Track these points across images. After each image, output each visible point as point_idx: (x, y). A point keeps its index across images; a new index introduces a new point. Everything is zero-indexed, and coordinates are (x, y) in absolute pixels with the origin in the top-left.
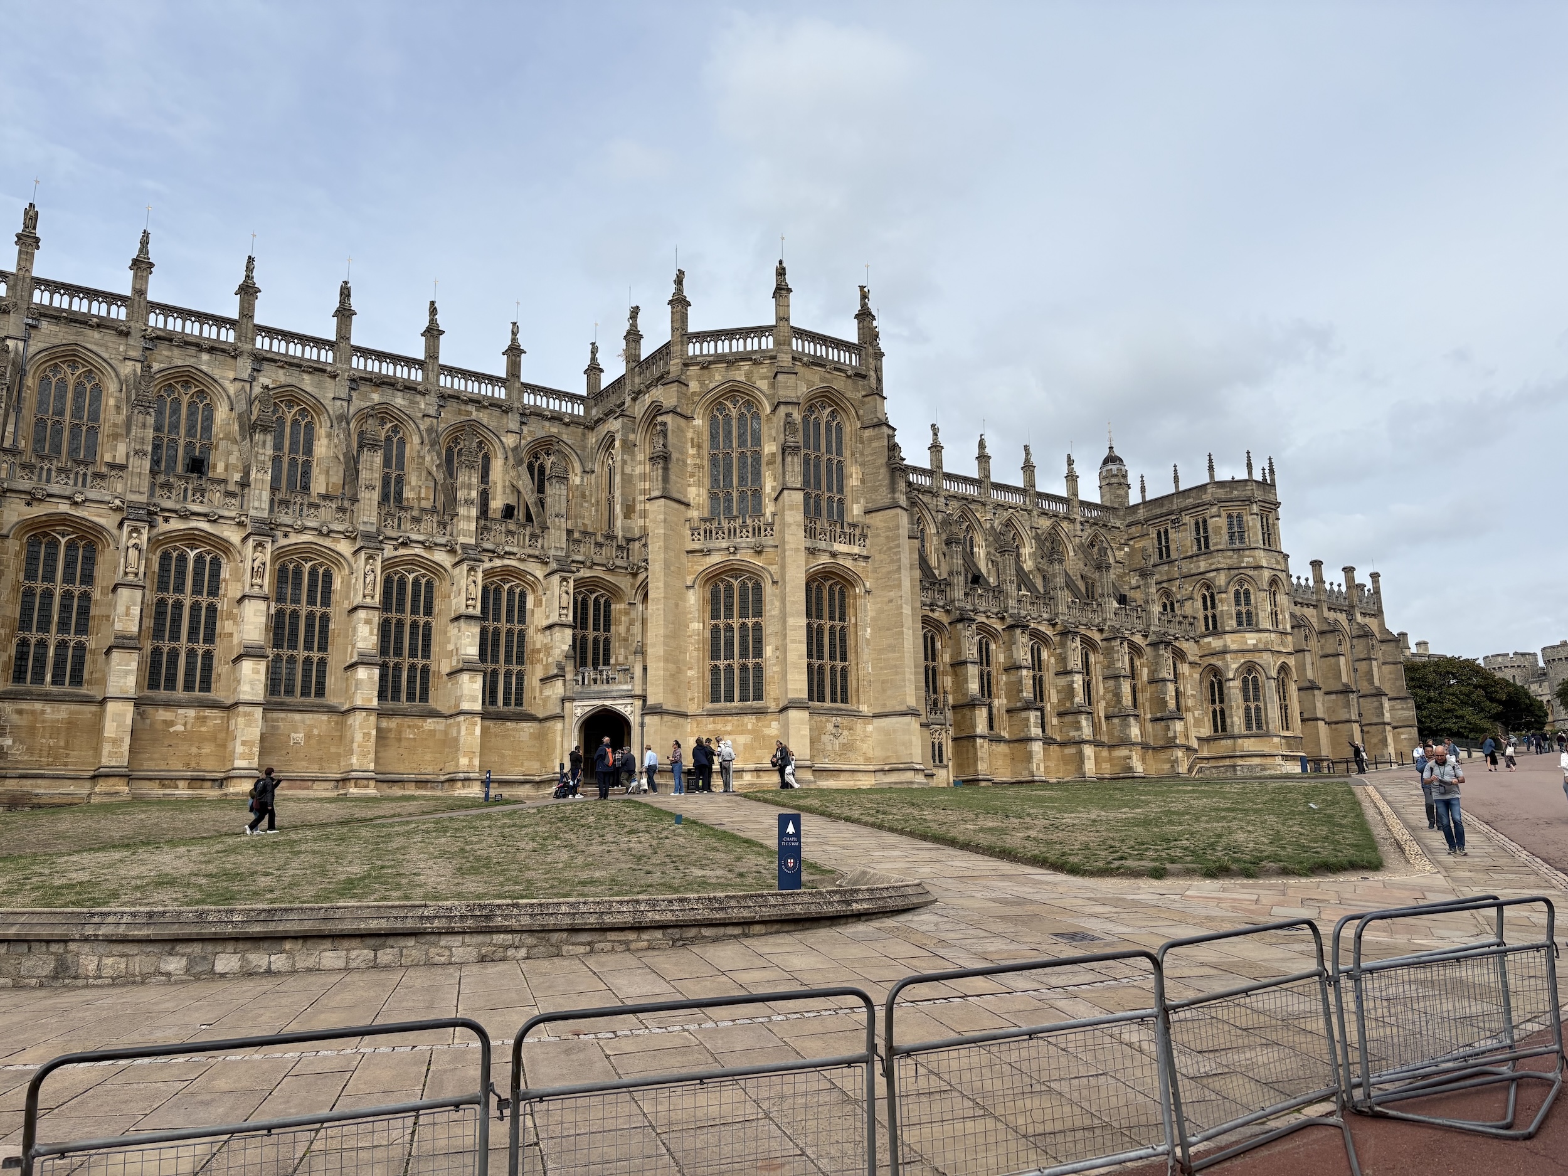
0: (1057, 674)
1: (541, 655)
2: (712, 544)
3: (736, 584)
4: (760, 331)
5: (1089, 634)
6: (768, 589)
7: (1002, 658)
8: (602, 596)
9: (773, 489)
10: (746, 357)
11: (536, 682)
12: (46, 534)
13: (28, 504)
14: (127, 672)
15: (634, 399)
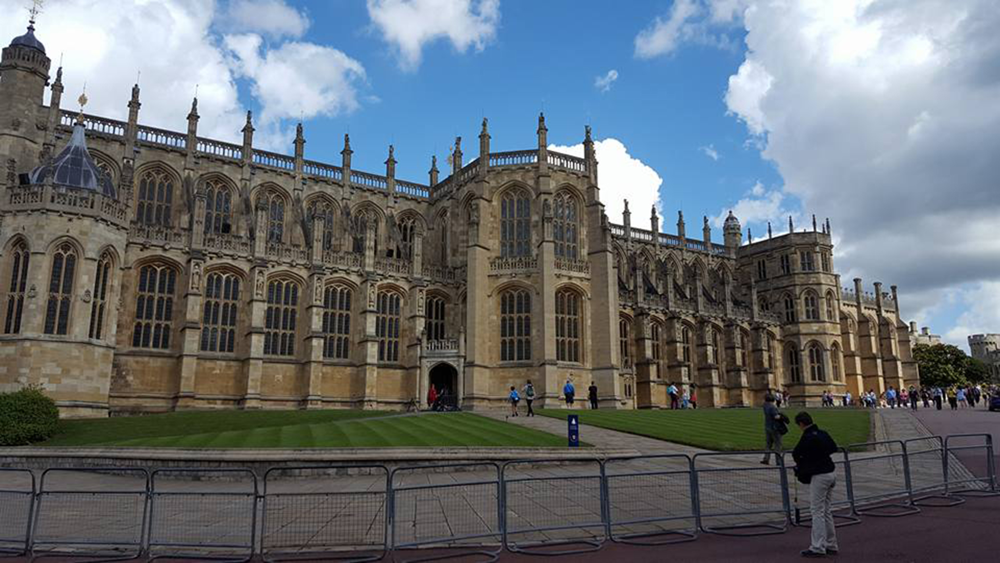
0: (698, 346)
1: (408, 333)
2: (502, 272)
3: (515, 294)
4: (530, 153)
5: (716, 322)
6: (534, 298)
7: (665, 336)
8: (440, 300)
9: (537, 241)
10: (521, 168)
11: (405, 348)
12: (150, 266)
13: (142, 250)
14: (193, 341)
15: (458, 190)
